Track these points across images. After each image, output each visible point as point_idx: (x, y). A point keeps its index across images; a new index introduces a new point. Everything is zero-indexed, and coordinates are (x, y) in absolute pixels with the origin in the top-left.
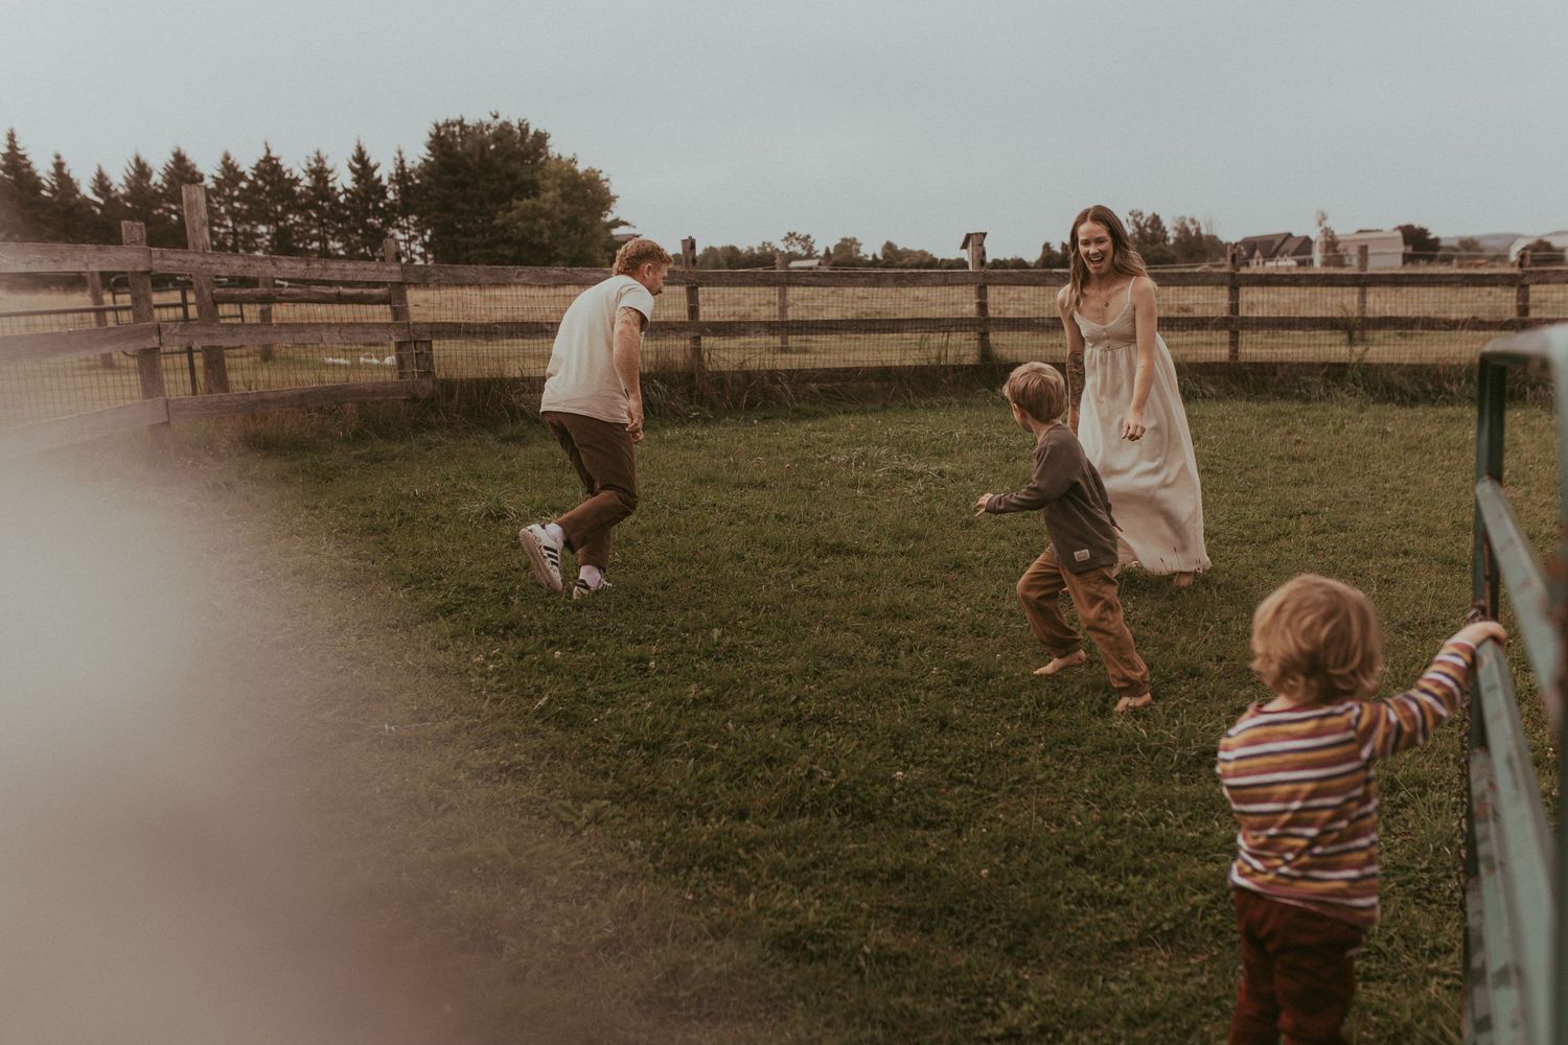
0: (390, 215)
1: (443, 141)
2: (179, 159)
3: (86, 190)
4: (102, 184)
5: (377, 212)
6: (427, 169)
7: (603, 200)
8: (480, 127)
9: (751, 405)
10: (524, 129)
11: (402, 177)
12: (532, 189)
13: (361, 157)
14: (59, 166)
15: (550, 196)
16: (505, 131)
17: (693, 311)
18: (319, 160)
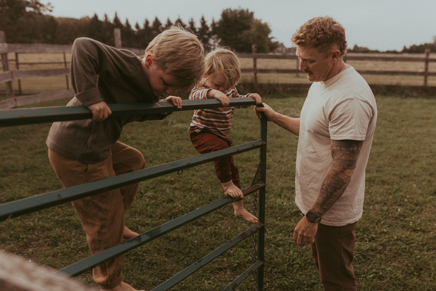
0: (210, 35)
1: (225, 15)
2: (157, 19)
3: (134, 28)
4: (137, 26)
5: (206, 34)
6: (220, 22)
7: (268, 31)
8: (235, 11)
9: (269, 93)
10: (247, 11)
11: (213, 24)
12: (248, 28)
13: (203, 19)
14: (127, 21)
15: (253, 30)
16: (242, 12)
17: (255, 66)
18: (192, 20)
